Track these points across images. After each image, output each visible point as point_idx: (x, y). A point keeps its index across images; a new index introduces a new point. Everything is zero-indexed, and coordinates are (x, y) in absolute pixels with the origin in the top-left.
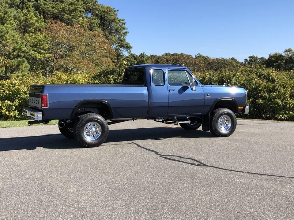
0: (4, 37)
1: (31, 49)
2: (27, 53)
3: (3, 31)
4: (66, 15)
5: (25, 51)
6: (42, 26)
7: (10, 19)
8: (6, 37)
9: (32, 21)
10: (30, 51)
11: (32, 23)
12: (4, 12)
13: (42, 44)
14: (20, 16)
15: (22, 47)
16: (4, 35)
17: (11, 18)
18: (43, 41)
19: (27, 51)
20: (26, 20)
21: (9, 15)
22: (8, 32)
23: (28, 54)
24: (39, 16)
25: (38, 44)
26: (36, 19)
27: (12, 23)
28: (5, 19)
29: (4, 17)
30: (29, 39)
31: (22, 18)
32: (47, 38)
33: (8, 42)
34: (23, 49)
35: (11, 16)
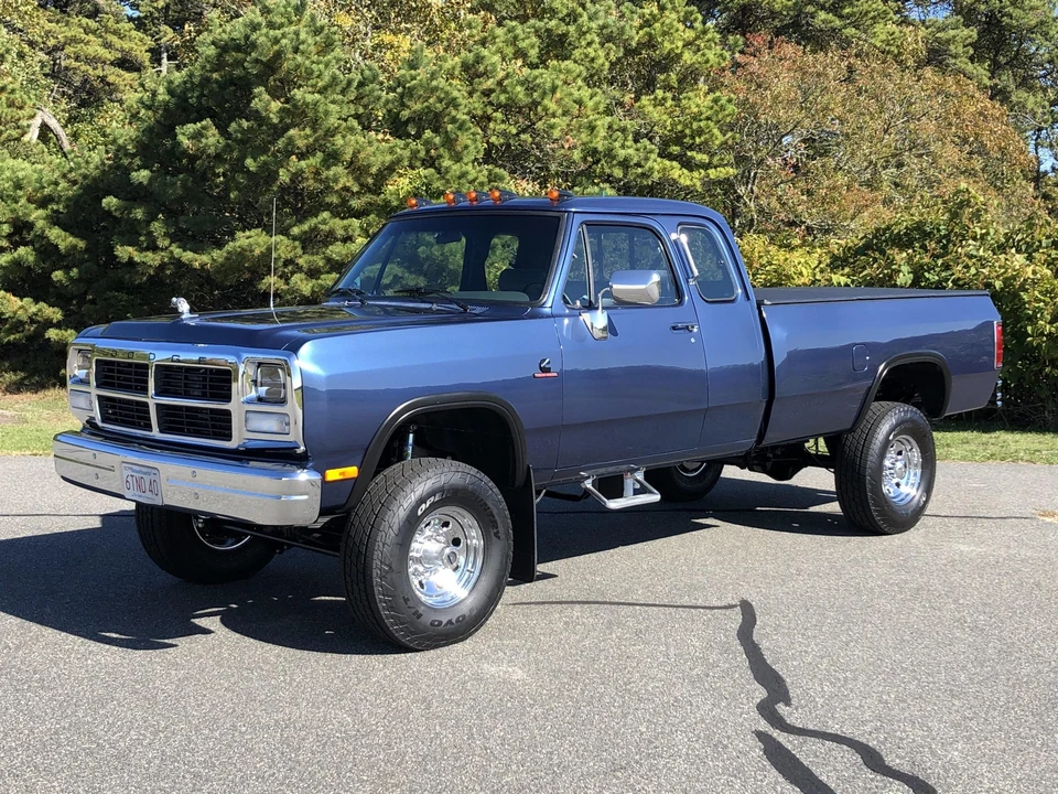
0: (539, 108)
1: (651, 151)
2: (638, 165)
3: (538, 86)
4: (822, 15)
5: (626, 160)
6: (707, 61)
7: (584, 43)
8: (546, 109)
9: (667, 45)
10: (647, 159)
11: (669, 53)
12: (568, 15)
13: (700, 132)
14: (623, 28)
15: (617, 144)
16: (539, 100)
17: (589, 37)
18: (708, 119)
19: (635, 160)
20: (650, 43)
21: (579, 28)
22: (554, 89)
23: (640, 170)
24: (698, 25)
25: (687, 131)
26: (690, 34)
27: (592, 55)
28: (570, 44)
29: (565, 35)
30: (656, 114)
31: (636, 37)
32: (722, 108)
33: (552, 127)
34: (622, 153)
35: (590, 29)
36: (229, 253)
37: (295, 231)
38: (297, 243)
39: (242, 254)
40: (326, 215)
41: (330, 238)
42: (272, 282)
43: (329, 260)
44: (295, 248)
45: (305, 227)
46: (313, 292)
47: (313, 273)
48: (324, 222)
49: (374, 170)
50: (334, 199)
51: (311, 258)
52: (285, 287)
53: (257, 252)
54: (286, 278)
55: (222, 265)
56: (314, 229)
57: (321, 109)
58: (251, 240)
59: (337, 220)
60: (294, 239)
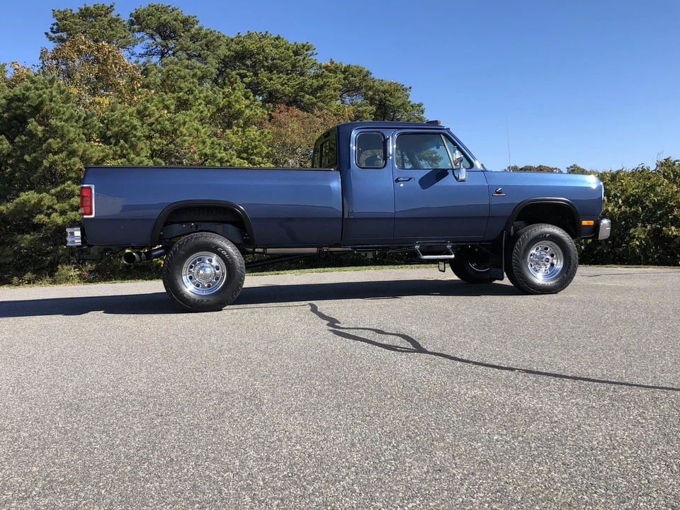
0: (178, 132)
1: (234, 155)
2: (227, 161)
3: (177, 121)
4: (307, 96)
5: (221, 159)
6: (257, 114)
7: (197, 104)
8: (181, 132)
9: (237, 106)
10: (231, 159)
11: (238, 111)
12: (189, 91)
13: (256, 147)
14: (216, 98)
15: (217, 151)
16: (177, 128)
17: (200, 101)
18: (259, 141)
19: (226, 159)
20: (229, 106)
21: (195, 96)
22: (184, 123)
23: (228, 164)
24: (251, 97)
25: (250, 147)
26: (247, 102)
27: (202, 109)
28: (190, 104)
29: (188, 100)
30: (234, 138)
31: (222, 103)
32: (265, 136)
33: (185, 141)
34: (219, 156)
35: (200, 97)
36: (17, 203)
37: (53, 191)
38: (54, 197)
39: (24, 204)
40: (69, 182)
41: (72, 195)
42: (40, 218)
43: (72, 206)
44: (53, 200)
45: (58, 189)
46: (64, 222)
47: (63, 213)
48: (69, 186)
49: (94, 160)
50: (73, 175)
51: (61, 205)
52: (48, 220)
53: (33, 202)
54: (49, 215)
55: (13, 211)
56: (63, 190)
57: (66, 129)
58: (29, 196)
59: (75, 186)
60: (53, 195)
